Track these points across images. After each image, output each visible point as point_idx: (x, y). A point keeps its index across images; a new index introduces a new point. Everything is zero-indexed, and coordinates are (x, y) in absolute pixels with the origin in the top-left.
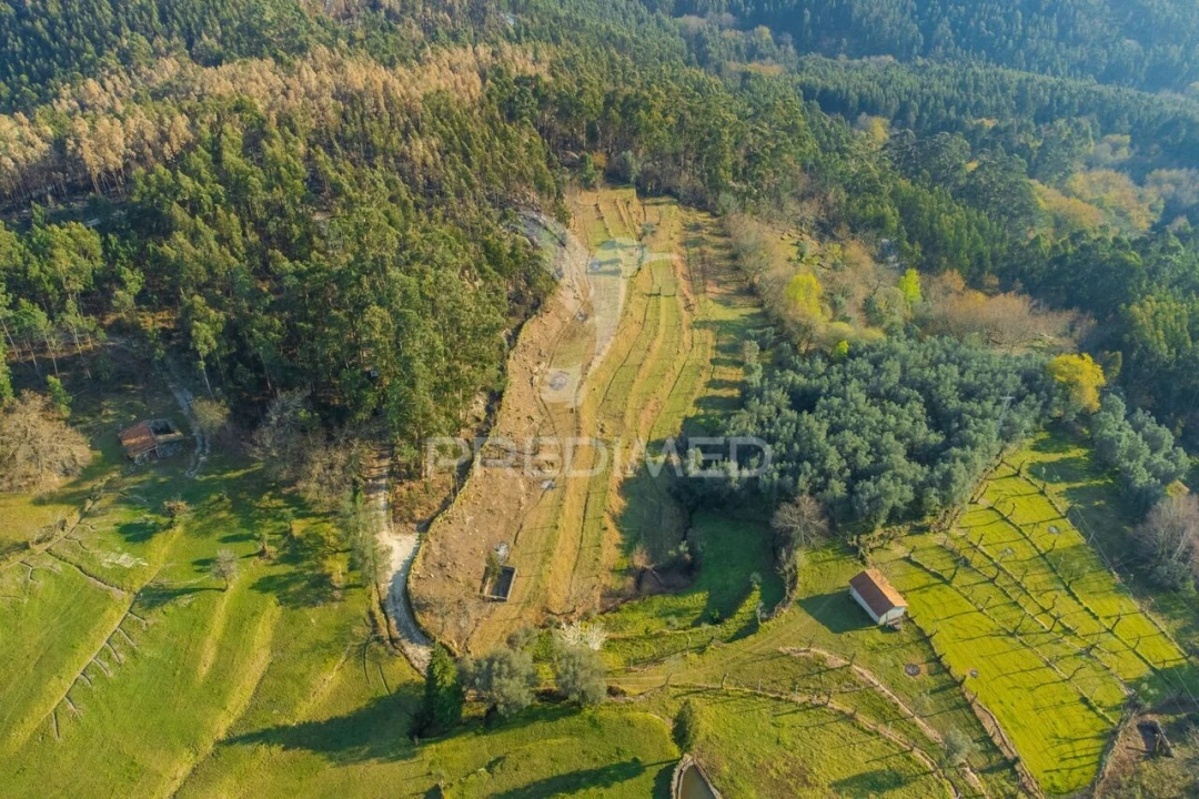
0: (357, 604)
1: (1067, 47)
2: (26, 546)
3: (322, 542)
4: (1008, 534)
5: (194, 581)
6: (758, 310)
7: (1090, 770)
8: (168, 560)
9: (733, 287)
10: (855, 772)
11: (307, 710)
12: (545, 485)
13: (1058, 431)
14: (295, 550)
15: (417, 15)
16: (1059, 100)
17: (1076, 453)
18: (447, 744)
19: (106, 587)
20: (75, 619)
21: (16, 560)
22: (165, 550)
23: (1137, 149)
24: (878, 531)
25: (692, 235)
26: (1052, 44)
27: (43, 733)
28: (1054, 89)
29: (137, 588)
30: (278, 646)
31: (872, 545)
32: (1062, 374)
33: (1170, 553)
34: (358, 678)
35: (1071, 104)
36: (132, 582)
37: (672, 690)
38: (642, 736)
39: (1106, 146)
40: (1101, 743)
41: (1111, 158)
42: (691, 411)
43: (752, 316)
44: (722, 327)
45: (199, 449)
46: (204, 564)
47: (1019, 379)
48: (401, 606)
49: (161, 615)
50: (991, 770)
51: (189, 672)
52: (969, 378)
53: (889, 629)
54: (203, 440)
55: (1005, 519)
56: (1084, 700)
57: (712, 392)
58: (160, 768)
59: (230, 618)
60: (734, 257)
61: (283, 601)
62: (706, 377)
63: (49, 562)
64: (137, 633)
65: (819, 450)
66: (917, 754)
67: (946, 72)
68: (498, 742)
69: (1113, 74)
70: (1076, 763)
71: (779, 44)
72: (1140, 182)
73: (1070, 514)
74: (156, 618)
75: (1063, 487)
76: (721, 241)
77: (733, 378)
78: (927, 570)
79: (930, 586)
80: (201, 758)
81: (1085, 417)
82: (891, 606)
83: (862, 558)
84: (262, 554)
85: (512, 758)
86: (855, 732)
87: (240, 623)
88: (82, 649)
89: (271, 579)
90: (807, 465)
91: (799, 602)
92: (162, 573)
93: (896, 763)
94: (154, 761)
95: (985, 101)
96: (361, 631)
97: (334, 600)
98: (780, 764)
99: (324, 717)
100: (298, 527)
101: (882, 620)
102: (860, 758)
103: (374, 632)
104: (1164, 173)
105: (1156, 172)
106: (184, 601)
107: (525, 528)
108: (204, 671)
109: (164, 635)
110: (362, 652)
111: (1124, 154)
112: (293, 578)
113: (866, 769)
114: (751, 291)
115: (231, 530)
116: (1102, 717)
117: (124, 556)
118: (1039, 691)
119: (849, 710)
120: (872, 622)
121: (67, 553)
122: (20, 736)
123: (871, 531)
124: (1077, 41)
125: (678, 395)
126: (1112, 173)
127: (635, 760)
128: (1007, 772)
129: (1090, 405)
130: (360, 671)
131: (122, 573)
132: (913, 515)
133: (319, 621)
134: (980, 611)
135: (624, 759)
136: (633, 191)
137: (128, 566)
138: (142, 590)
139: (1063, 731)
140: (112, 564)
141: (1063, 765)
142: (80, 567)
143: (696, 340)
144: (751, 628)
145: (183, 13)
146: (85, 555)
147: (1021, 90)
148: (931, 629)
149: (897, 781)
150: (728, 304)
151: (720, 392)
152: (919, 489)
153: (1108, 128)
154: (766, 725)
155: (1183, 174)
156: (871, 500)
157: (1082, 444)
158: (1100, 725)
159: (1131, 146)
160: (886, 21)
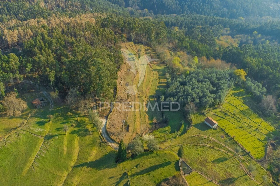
0: (96, 135)
1: (212, 11)
2: (16, 128)
3: (84, 122)
4: (234, 108)
5: (57, 133)
6: (166, 67)
7: (264, 153)
8: (50, 129)
9: (159, 62)
10: (216, 158)
11: (91, 159)
13: (237, 86)
14: (79, 124)
15: (69, 8)
16: (214, 21)
17: (242, 90)
18: (125, 163)
19: (37, 136)
20: (32, 144)
21: (14, 132)
22: (49, 127)
23: (231, 31)
24: (207, 109)
25: (147, 52)
26: (209, 10)
27: (30, 170)
28: (212, 19)
29: (44, 135)
30: (80, 146)
31: (206, 112)
32: (237, 73)
33: (268, 108)
34: (100, 151)
35: (216, 22)
36: (43, 135)
37: (172, 146)
38: (169, 156)
39: (225, 31)
40: (264, 148)
41: (226, 33)
42: (157, 89)
43: (165, 68)
44: (159, 71)
45: (51, 104)
46: (58, 129)
47: (229, 75)
48: (106, 135)
49: (52, 141)
50: (244, 155)
51: (62, 153)
52: (218, 76)
53: (215, 129)
54: (51, 102)
55: (232, 105)
56: (259, 139)
57: (160, 84)
58: (61, 175)
59: (68, 140)
60: (158, 56)
61: (79, 135)
62: (158, 81)
63: (22, 132)
64: (47, 146)
65: (190, 93)
66: (229, 153)
67: (189, 16)
68: (137, 161)
69: (223, 15)
70: (260, 152)
71: (150, 13)
72: (233, 38)
73: (244, 103)
74: (51, 142)
75: (241, 97)
76: (154, 52)
77: (164, 81)
78: (219, 116)
79: (220, 119)
80: (69, 172)
81: (243, 82)
82: (215, 124)
83: (205, 115)
84: (72, 126)
85: (141, 164)
86: (214, 150)
87: (70, 142)
88: (35, 150)
89: (75, 131)
90: (189, 97)
91: (194, 125)
92: (49, 132)
93: (225, 156)
94: (59, 173)
95: (199, 22)
96: (98, 141)
97: (90, 134)
98: (200, 159)
99: (94, 160)
100: (79, 119)
101: (213, 127)
102: (217, 155)
103: (101, 141)
104: (238, 36)
105: (236, 36)
106: (57, 138)
107: (128, 116)
108: (65, 153)
109: (54, 145)
110: (100, 145)
111: (229, 32)
112: (79, 131)
113: (219, 157)
114: (163, 63)
115: (62, 121)
116: (263, 142)
117: (40, 129)
118: (249, 139)
119: (212, 146)
120: (211, 128)
121: (26, 129)
122: (25, 171)
123: (205, 109)
124: (214, 9)
125: (153, 86)
126: (227, 36)
127: (169, 161)
128: (248, 155)
129: (244, 80)
130: (100, 149)
131: (41, 133)
132: (213, 105)
133: (88, 139)
134: (233, 124)
135: (166, 161)
136: (133, 43)
137: (41, 131)
138: (46, 136)
139: (256, 146)
140: (37, 131)
141: (257, 153)
142: (30, 132)
143: (154, 74)
144: (184, 132)
145: (13, 10)
146: (30, 129)
147: (206, 19)
148: (224, 128)
149: (226, 159)
150: (159, 66)
151: (162, 85)
152: (215, 99)
153: (225, 27)
154: (195, 151)
155: (242, 35)
156: (205, 102)
157: (243, 88)
158: (263, 144)
159: (230, 30)
160: (173, 6)
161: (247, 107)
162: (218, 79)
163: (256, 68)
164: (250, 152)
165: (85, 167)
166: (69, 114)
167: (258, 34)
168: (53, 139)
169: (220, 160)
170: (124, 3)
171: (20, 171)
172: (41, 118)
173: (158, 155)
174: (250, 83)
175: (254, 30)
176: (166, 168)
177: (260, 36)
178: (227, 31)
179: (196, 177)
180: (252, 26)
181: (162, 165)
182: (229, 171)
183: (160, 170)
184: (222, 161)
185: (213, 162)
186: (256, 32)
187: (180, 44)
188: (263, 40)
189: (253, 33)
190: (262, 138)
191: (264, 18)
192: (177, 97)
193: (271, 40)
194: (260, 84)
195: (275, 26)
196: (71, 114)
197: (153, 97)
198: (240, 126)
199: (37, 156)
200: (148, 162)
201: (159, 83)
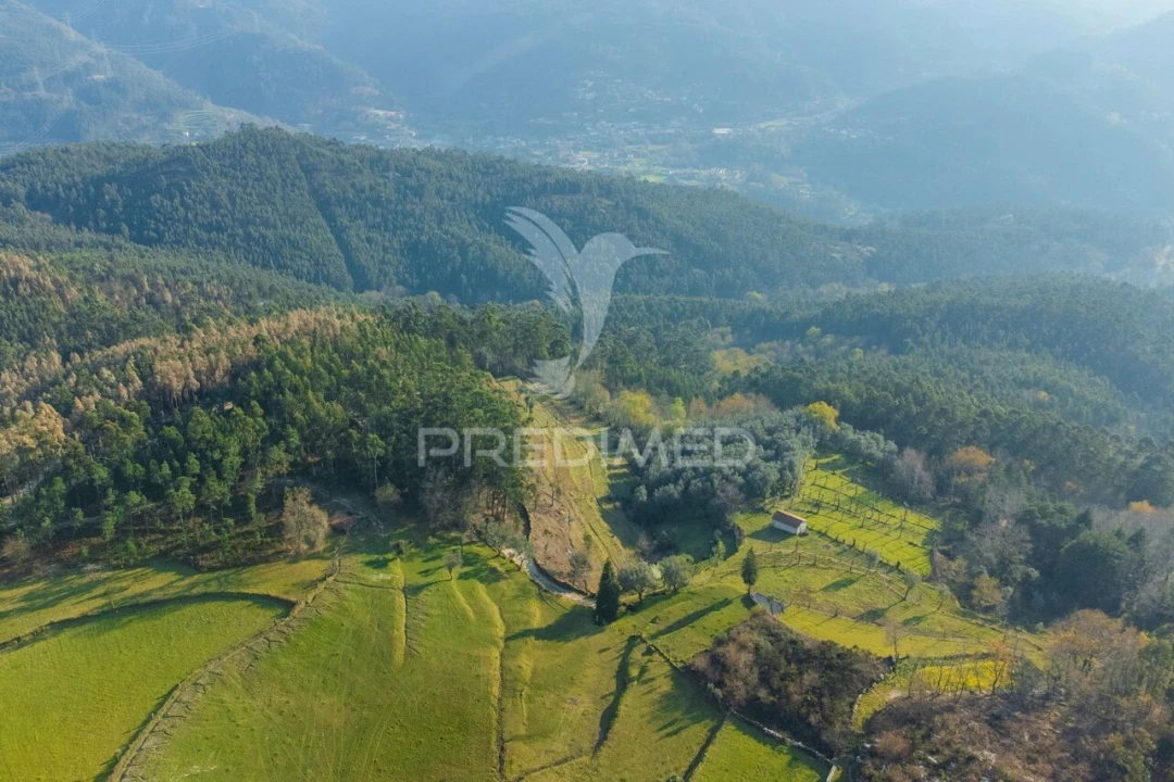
0: (521, 578)
1: (658, 278)
3: (478, 555)
4: (831, 493)
5: (429, 580)
7: (929, 567)
8: (405, 573)
9: (584, 419)
10: (830, 583)
12: (567, 520)
13: (823, 448)
14: (468, 560)
16: (676, 309)
17: (836, 457)
18: (619, 622)
19: (385, 590)
20: (381, 606)
21: (321, 586)
22: (400, 570)
23: (736, 336)
24: (768, 499)
26: (647, 278)
27: (409, 654)
28: (669, 303)
29: (400, 587)
30: (497, 601)
32: (815, 412)
33: (912, 482)
34: (547, 609)
35: (684, 311)
36: (396, 586)
38: (721, 591)
39: (718, 335)
40: (927, 557)
41: (723, 343)
42: (609, 481)
46: (426, 573)
48: (543, 575)
49: (426, 596)
50: (889, 572)
51: (465, 616)
53: (803, 535)
55: (824, 488)
56: (911, 543)
57: (612, 471)
58: (486, 655)
59: (463, 592)
61: (482, 580)
62: (605, 464)
63: (341, 585)
64: (419, 607)
66: (854, 572)
68: (649, 613)
69: (694, 290)
70: (922, 566)
73: (853, 481)
74: (421, 596)
75: (840, 471)
80: (501, 648)
81: (835, 436)
82: (801, 521)
85: (662, 616)
86: (819, 570)
87: (470, 595)
88: (398, 617)
89: (466, 573)
90: (715, 475)
91: (748, 536)
92: (407, 579)
93: (847, 576)
94: (480, 652)
96: (532, 589)
97: (506, 578)
98: (793, 589)
99: (544, 625)
101: (798, 532)
102: (829, 578)
104: (764, 346)
105: (757, 346)
106: (433, 588)
108: (471, 614)
109: (435, 604)
110: (541, 597)
111: (730, 338)
112: (477, 572)
113: (834, 581)
114: (598, 418)
115: (423, 557)
116: (921, 548)
117: (381, 575)
118: (888, 545)
119: (811, 563)
120: (794, 534)
121: (348, 580)
122: (399, 656)
123: (765, 500)
125: (596, 475)
126: (731, 350)
127: (726, 599)
128: (896, 571)
129: (834, 431)
130: (546, 605)
131: (388, 582)
132: (780, 489)
133: (508, 588)
134: (840, 522)
135: (719, 600)
137: (388, 579)
138: (403, 588)
139: (908, 557)
140: (378, 579)
142: (361, 584)
144: (731, 551)
146: (358, 578)
147: (649, 307)
148: (824, 531)
149: (852, 582)
150: (588, 428)
151: (617, 471)
152: (781, 471)
153: (715, 324)
154: (776, 577)
155: (775, 344)
156: (761, 480)
157: (837, 453)
158: (923, 551)
159: (733, 333)
160: (525, 275)
161: (861, 490)
162: (770, 432)
163: (857, 401)
164: (899, 563)
165: (533, 638)
166: (432, 540)
167: (824, 333)
168: (425, 592)
169: (837, 586)
170: (349, 278)
171: (387, 657)
172: (369, 553)
173: (693, 593)
174: (851, 434)
175: (807, 324)
176: (725, 610)
177: (829, 339)
178: (723, 336)
179: (800, 615)
180: (797, 315)
181: (712, 609)
182: (866, 599)
183: (713, 616)
184: (845, 586)
185: (825, 589)
186: (815, 330)
187: (619, 372)
188: (843, 348)
189: (808, 332)
190: (918, 541)
191: (823, 289)
192: (681, 482)
193: (866, 348)
194: (876, 435)
195: (867, 306)
196: (435, 540)
197: (608, 499)
198: (860, 524)
199: (406, 627)
200: (676, 610)
201: (610, 467)
